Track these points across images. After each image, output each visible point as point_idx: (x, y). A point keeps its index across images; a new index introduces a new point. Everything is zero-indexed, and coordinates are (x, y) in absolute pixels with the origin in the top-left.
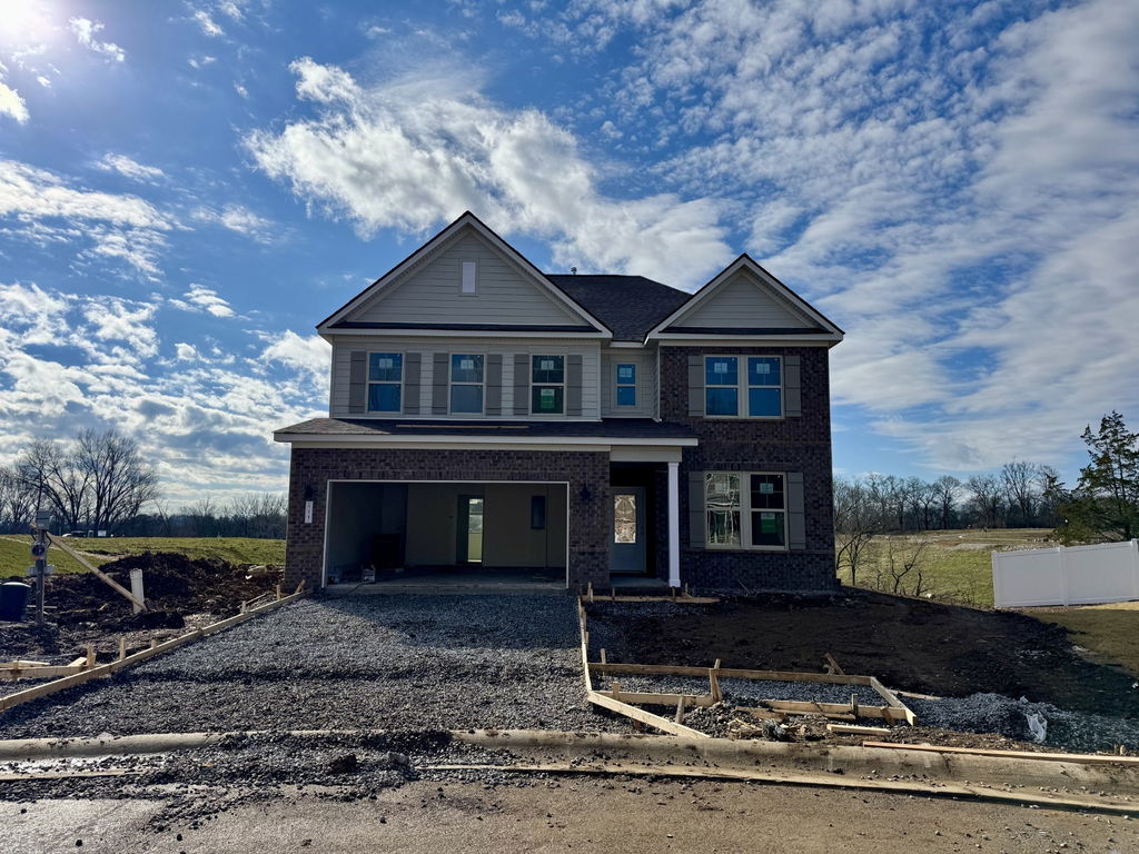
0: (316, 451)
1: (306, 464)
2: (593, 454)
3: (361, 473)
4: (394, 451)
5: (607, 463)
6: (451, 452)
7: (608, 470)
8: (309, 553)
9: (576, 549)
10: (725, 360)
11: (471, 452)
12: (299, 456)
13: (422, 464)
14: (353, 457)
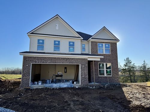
0: (29, 57)
1: (26, 60)
2: (85, 59)
3: (38, 62)
4: (46, 58)
5: (87, 60)
6: (58, 58)
7: (87, 62)
8: (27, 79)
9: (82, 77)
10: (101, 44)
11: (62, 58)
12: (25, 58)
13: (52, 60)
14: (37, 58)
